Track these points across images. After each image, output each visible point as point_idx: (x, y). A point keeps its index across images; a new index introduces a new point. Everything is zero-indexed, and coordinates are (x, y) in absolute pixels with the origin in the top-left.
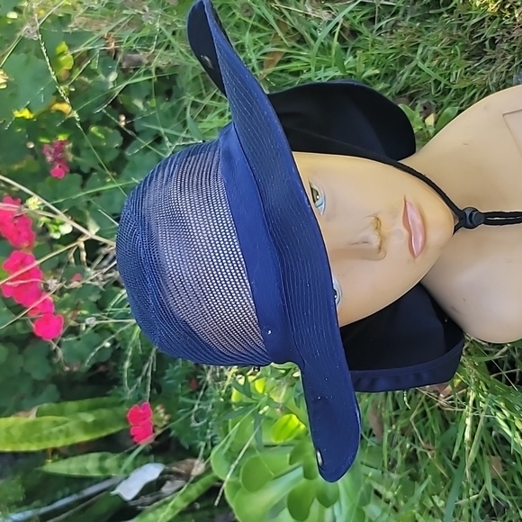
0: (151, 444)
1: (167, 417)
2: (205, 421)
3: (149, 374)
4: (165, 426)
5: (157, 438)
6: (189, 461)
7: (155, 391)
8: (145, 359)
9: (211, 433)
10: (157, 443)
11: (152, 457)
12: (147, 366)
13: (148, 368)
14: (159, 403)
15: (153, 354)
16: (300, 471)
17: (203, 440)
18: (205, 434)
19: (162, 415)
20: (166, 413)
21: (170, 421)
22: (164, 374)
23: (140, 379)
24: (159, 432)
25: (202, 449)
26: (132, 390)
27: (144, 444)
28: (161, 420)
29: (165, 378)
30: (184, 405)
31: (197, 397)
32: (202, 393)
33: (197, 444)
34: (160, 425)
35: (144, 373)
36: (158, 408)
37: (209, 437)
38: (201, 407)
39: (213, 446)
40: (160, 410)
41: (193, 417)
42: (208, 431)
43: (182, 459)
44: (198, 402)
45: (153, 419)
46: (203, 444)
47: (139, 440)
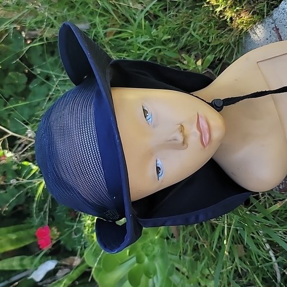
0: (50, 249)
1: (58, 234)
2: (80, 234)
3: (48, 210)
4: (58, 238)
5: (53, 246)
6: (71, 257)
7: (51, 219)
8: (44, 202)
9: (84, 241)
10: (53, 248)
11: (50, 257)
12: (46, 205)
13: (47, 206)
14: (53, 226)
15: (49, 198)
16: (134, 259)
17: (79, 245)
18: (81, 242)
19: (56, 232)
20: (58, 231)
21: (60, 235)
22: (55, 210)
23: (42, 213)
24: (54, 242)
25: (79, 250)
26: (38, 220)
27: (46, 249)
28: (55, 235)
29: (57, 211)
30: (68, 226)
31: (75, 222)
32: (78, 219)
33: (76, 248)
34: (55, 238)
35: (44, 210)
36: (53, 228)
37: (83, 243)
38: (78, 227)
39: (85, 248)
40: (54, 230)
41: (73, 233)
42: (82, 240)
43: (68, 257)
44: (76, 224)
45: (50, 235)
46: (79, 247)
47: (43, 247)
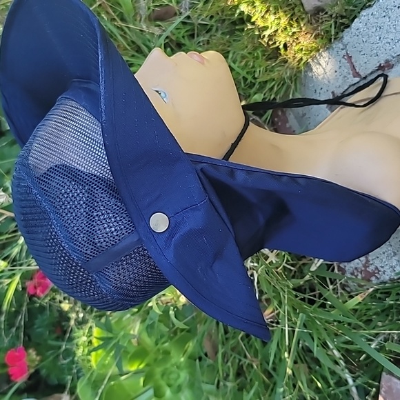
0: (25, 383)
1: (38, 358)
2: (71, 358)
3: (23, 323)
4: (37, 365)
5: (30, 378)
6: (57, 395)
7: (27, 338)
8: (17, 313)
9: (76, 367)
10: (30, 382)
11: (26, 395)
12: (20, 317)
13: (21, 320)
14: (31, 347)
15: (24, 308)
16: (151, 392)
17: (70, 375)
18: (72, 369)
19: (35, 357)
20: (37, 355)
21: (41, 361)
22: (33, 325)
23: (14, 329)
24: (32, 371)
25: (70, 382)
26: (8, 339)
27: (20, 381)
28: (33, 361)
29: (35, 327)
30: (52, 348)
31: (63, 340)
32: (68, 335)
33: (65, 378)
34: (33, 365)
35: (17, 324)
36: (31, 351)
37: (75, 371)
38: (67, 347)
39: (78, 378)
40: (32, 353)
41: (61, 356)
42: (74, 366)
43: (50, 394)
44: (65, 343)
45: (26, 360)
46: (69, 377)
47: (16, 378)
